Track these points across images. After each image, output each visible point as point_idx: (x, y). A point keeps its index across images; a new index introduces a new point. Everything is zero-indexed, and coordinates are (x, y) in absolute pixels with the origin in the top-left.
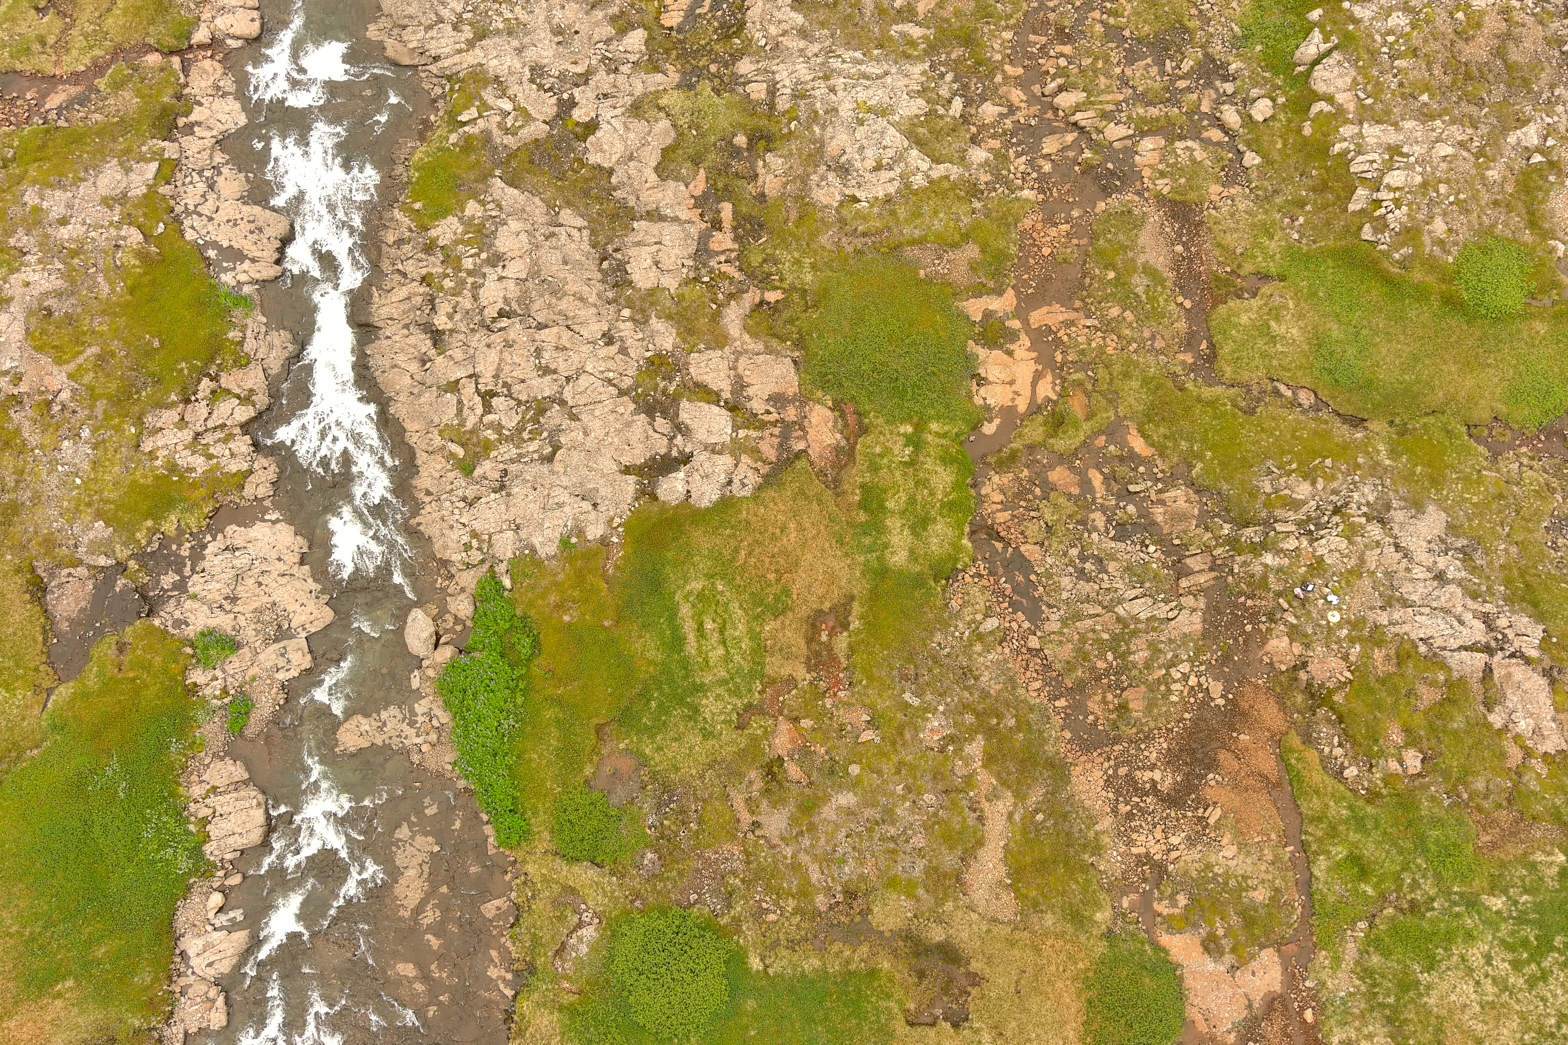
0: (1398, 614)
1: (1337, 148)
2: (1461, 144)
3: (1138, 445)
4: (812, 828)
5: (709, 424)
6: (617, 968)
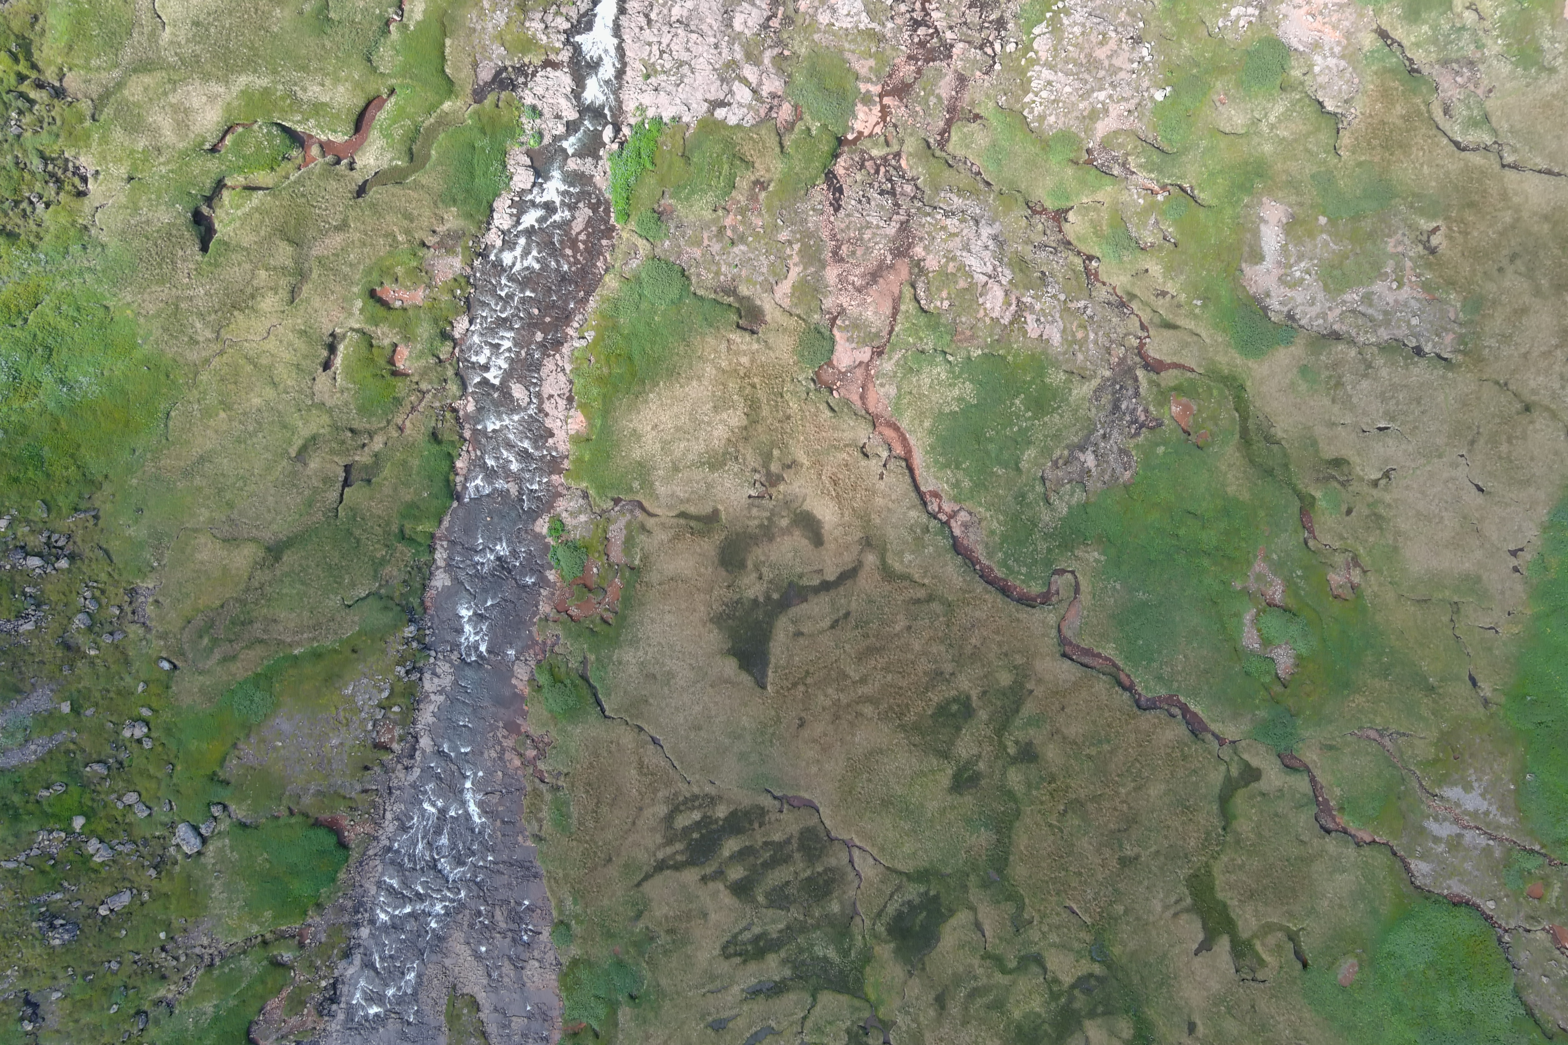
0: (964, 254)
1: (1029, 74)
2: (1077, 90)
3: (903, 163)
4: (729, 253)
5: (743, 94)
6: (643, 275)
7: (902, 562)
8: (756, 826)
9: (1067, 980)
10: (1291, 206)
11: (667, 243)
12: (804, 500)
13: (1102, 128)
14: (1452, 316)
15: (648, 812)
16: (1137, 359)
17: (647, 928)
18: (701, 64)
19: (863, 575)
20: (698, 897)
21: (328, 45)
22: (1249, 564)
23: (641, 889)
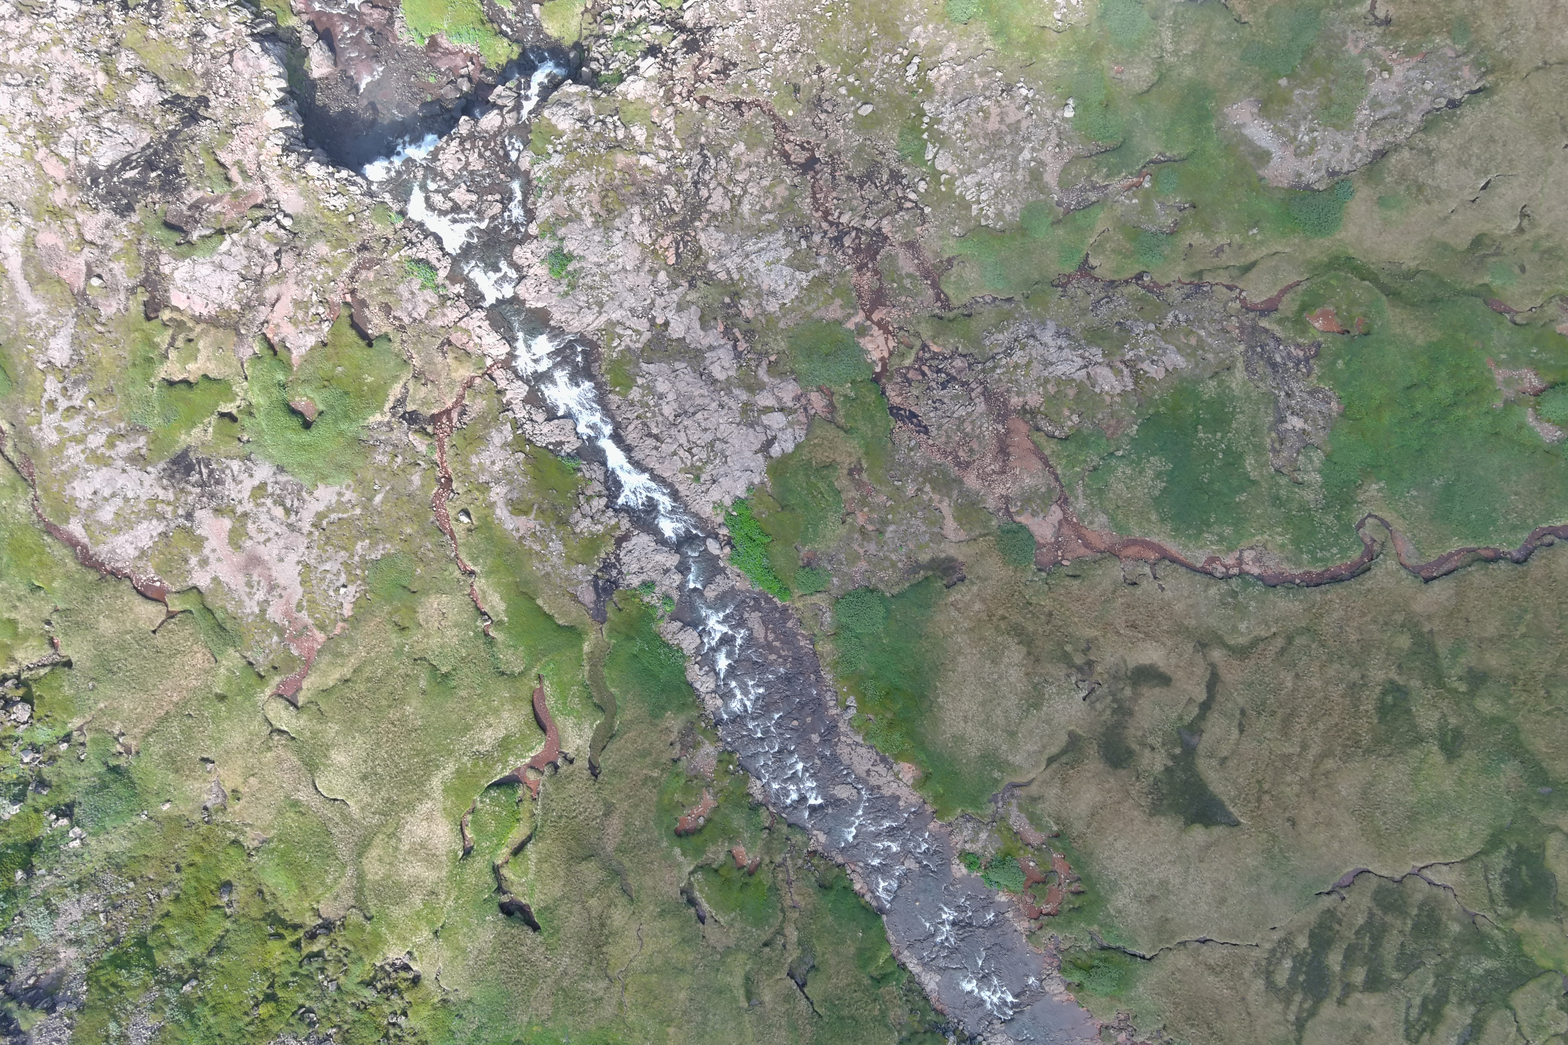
0: (1051, 369)
1: (957, 193)
2: (1003, 169)
4: (885, 542)
5: (776, 420)
6: (843, 620)
7: (1242, 634)
8: (1337, 927)
10: (1249, 95)
11: (835, 580)
12: (1125, 661)
13: (1050, 178)
14: (1451, 54)
15: (1251, 997)
16: (1251, 315)
18: (725, 430)
19: (1222, 672)
20: (1350, 1020)
21: (463, 693)
22: (1491, 380)
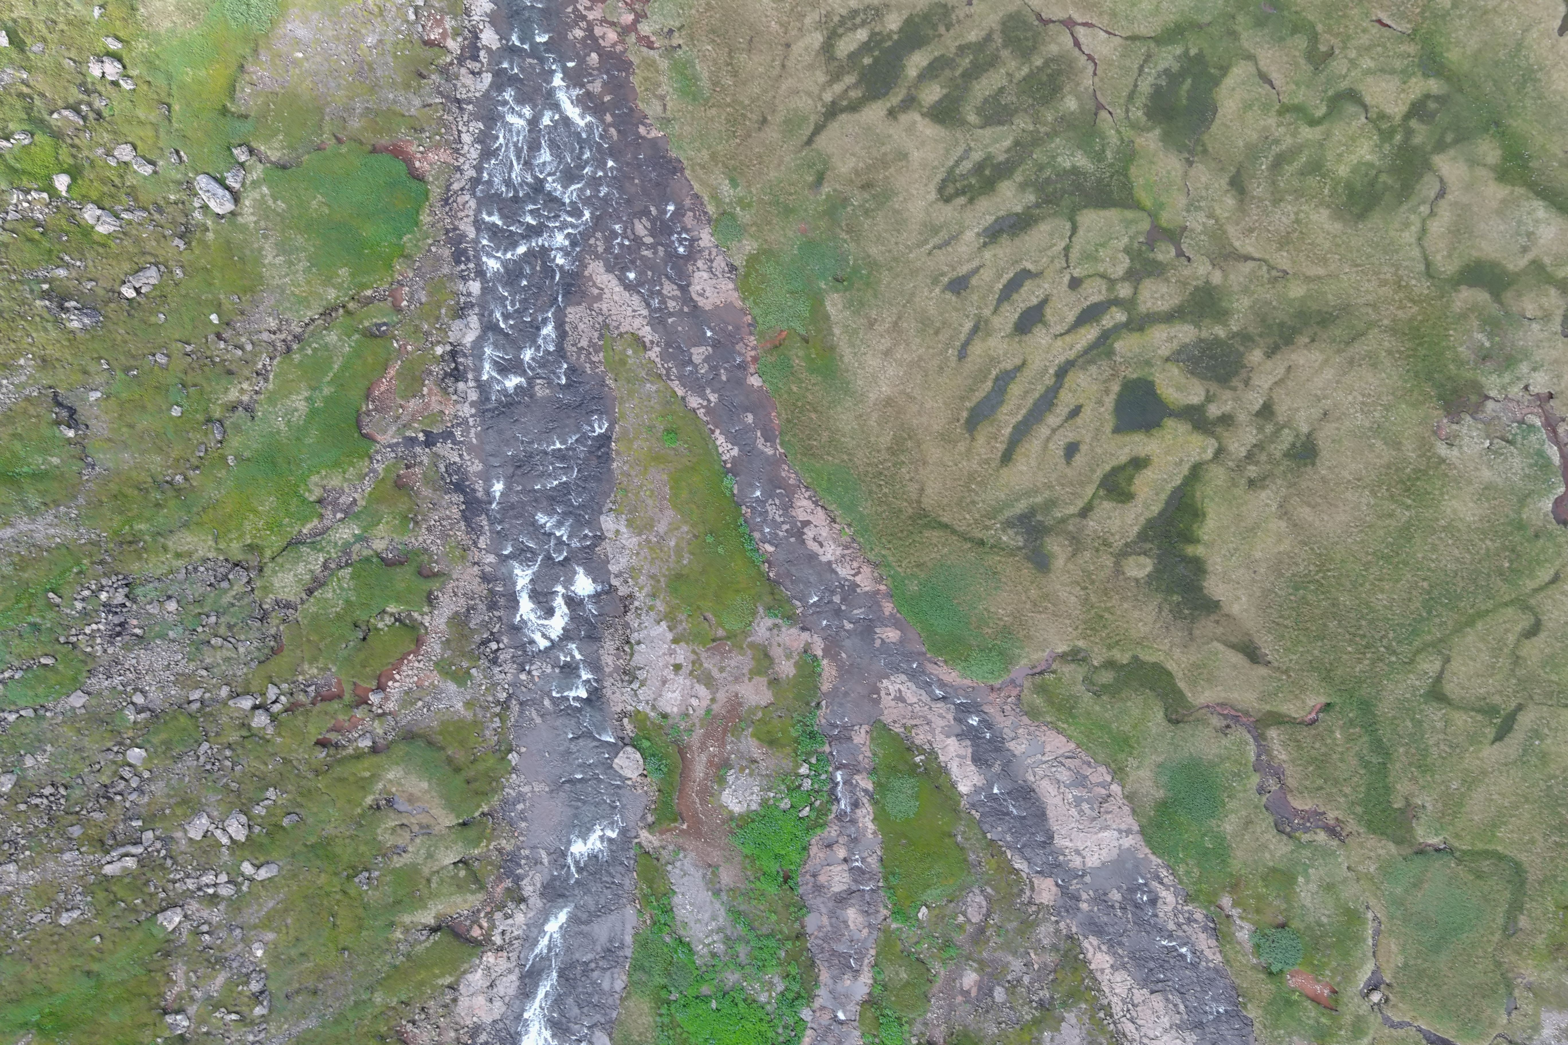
8: (942, 29)
9: (1397, 109)
15: (798, 48)
17: (835, 190)
20: (890, 136)
23: (814, 146)
